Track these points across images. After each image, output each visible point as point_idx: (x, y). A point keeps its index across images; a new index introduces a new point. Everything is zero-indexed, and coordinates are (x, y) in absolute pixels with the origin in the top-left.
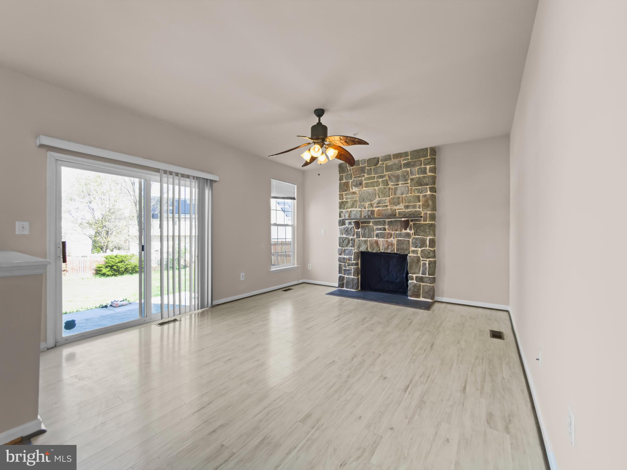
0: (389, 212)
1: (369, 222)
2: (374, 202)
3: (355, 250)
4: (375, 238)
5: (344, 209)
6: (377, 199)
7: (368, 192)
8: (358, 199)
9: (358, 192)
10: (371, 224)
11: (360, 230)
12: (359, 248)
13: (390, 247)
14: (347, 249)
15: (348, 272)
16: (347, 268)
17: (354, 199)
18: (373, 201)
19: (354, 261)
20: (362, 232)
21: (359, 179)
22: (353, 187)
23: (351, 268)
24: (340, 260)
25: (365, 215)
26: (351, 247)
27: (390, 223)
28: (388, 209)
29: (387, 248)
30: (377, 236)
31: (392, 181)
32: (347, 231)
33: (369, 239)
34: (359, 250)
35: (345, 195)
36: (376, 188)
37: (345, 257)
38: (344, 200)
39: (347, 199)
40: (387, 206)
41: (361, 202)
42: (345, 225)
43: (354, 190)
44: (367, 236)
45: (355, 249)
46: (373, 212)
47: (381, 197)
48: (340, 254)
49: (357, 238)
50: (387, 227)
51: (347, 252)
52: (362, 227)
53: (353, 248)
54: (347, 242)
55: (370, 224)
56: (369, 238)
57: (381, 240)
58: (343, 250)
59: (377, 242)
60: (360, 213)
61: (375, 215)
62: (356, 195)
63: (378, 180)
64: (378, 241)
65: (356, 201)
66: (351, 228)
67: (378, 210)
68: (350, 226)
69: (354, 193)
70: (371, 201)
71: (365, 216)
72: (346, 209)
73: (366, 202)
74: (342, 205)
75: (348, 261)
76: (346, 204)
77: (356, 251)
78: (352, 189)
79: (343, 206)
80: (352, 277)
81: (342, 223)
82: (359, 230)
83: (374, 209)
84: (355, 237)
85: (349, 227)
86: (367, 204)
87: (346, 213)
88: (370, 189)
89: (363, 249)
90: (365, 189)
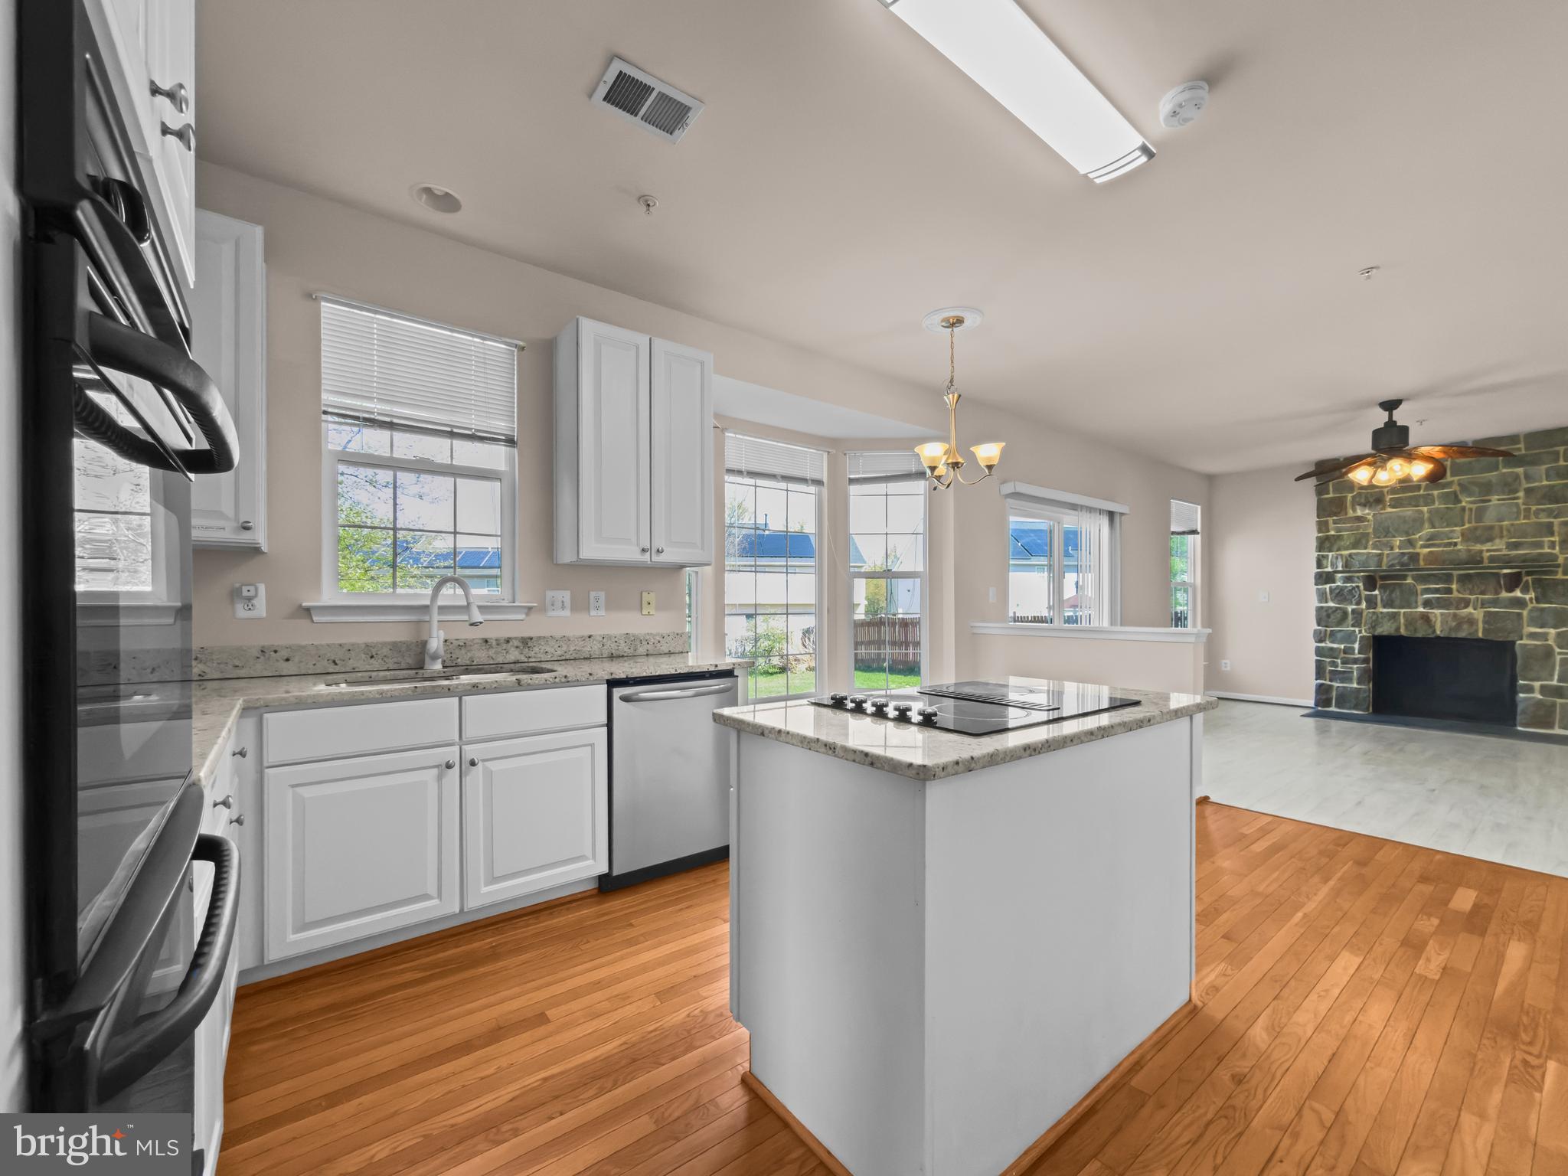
0: (1463, 556)
1: (1405, 577)
2: (1417, 536)
3: (1361, 632)
4: (1421, 609)
5: (1330, 551)
6: (1427, 530)
7: (1399, 517)
8: (1371, 530)
9: (1370, 517)
10: (1409, 581)
11: (1377, 592)
12: (1373, 627)
13: (1465, 626)
14: (1340, 631)
15: (1341, 676)
16: (1339, 669)
17: (1361, 531)
18: (1414, 535)
19: (1359, 653)
20: (1384, 597)
21: (1375, 492)
22: (1358, 507)
23: (1351, 668)
24: (1319, 652)
25: (1391, 563)
26: (1353, 626)
27: (1464, 580)
28: (1459, 550)
29: (1459, 627)
30: (1427, 603)
31: (1470, 495)
32: (1339, 595)
33: (1402, 611)
34: (1375, 631)
35: (1334, 523)
36: (1425, 509)
37: (1335, 646)
38: (1332, 533)
39: (1338, 530)
40: (1456, 544)
41: (1379, 537)
42: (1334, 583)
43: (1359, 512)
44: (1397, 602)
45: (1363, 631)
46: (1415, 557)
47: (1437, 525)
48: (1320, 641)
49: (1368, 607)
50: (1454, 587)
51: (1339, 635)
52: (1383, 588)
53: (1357, 630)
54: (1339, 616)
55: (1405, 580)
56: (1403, 608)
57: (1437, 612)
58: (1328, 633)
59: (1426, 618)
60: (1376, 559)
61: (1422, 563)
62: (1366, 523)
63: (1430, 492)
64: (1430, 615)
65: (1366, 536)
66: (1350, 588)
67: (1430, 552)
68: (1349, 585)
69: (1360, 519)
70: (1407, 534)
71: (1393, 565)
72: (1337, 551)
73: (1394, 537)
74: (1324, 544)
75: (1342, 655)
76: (1335, 540)
77: (1364, 633)
78: (1354, 510)
79: (1327, 544)
80: (1355, 685)
81: (1323, 578)
82: (1373, 593)
83: (1418, 550)
84: (1364, 605)
85: (1346, 587)
86: (1397, 541)
87: (1337, 558)
88: (1408, 512)
89: (1386, 629)
90: (1389, 510)
